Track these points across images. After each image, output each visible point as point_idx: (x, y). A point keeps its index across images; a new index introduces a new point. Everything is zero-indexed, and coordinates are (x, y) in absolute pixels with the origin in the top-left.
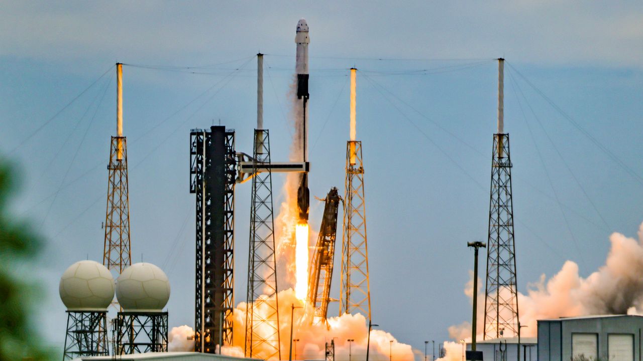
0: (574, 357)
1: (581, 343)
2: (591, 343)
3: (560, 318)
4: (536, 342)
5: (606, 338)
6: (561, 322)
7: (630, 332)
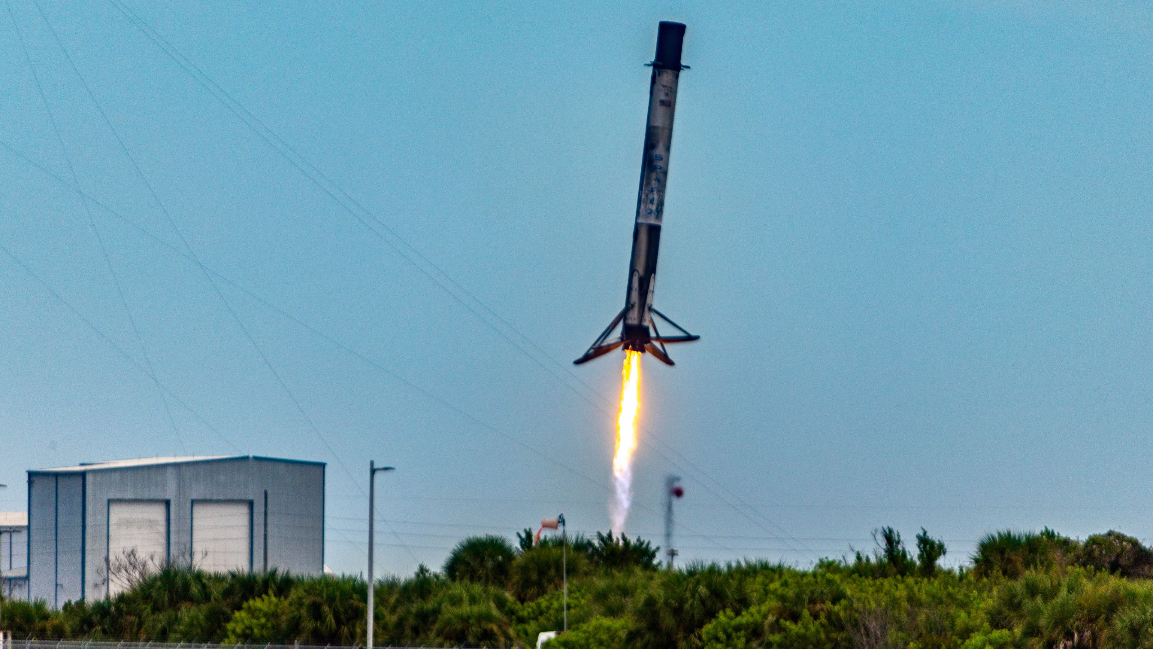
0: (112, 558)
1: (129, 523)
2: (151, 523)
3: (82, 465)
4: (25, 523)
5: (189, 512)
6: (83, 475)
7: (242, 497)
